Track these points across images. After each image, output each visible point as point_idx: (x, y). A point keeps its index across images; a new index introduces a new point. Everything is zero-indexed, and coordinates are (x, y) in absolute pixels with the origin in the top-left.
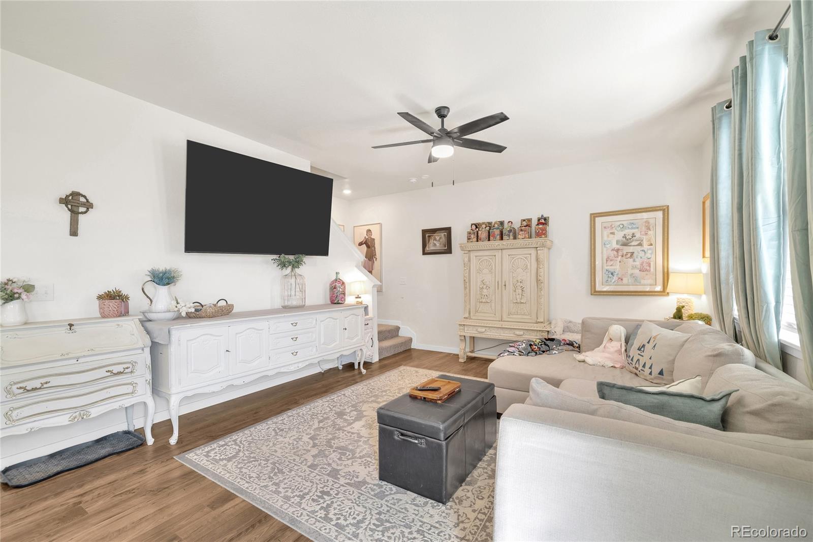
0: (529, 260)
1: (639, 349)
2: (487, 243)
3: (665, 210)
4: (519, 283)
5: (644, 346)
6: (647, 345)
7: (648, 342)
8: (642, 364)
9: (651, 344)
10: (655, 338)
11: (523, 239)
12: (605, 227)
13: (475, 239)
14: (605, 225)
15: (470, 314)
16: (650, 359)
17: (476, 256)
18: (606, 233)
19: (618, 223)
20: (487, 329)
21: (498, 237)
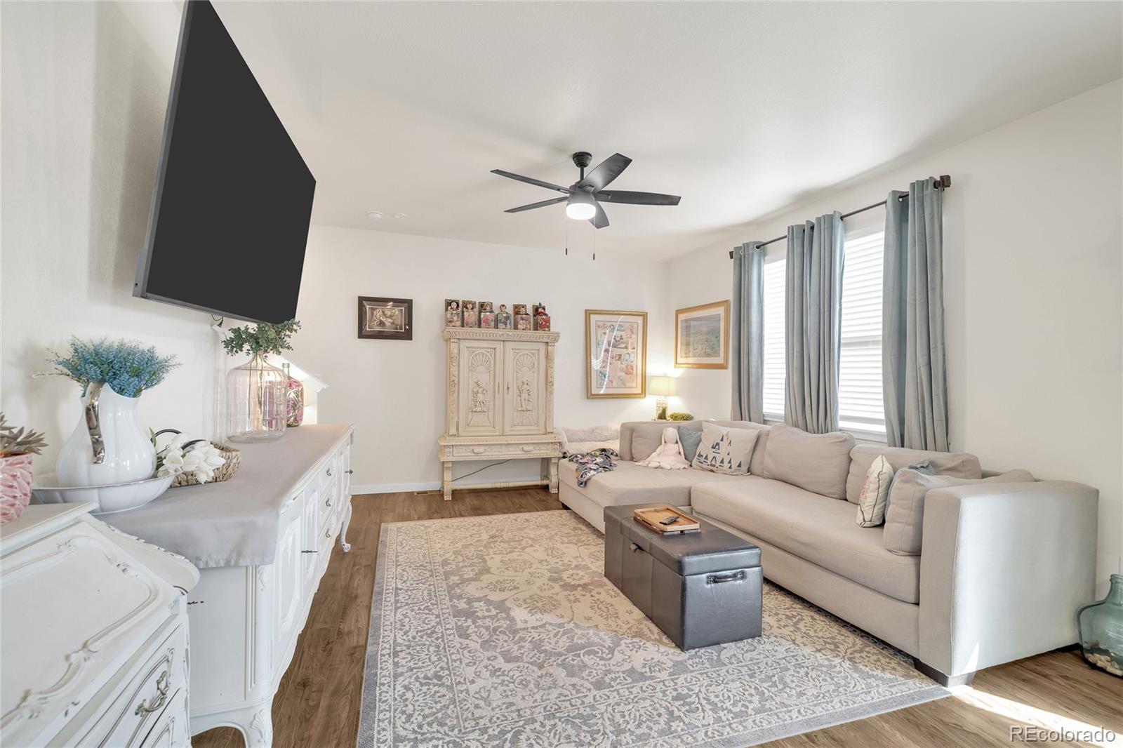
0: (537, 356)
1: (713, 447)
2: (476, 330)
3: (644, 316)
4: (525, 386)
5: (718, 444)
6: (721, 443)
7: (722, 440)
8: (719, 460)
9: (726, 442)
10: (727, 435)
11: (523, 329)
12: (599, 326)
13: (459, 323)
14: (599, 324)
15: (458, 429)
16: (728, 454)
17: (468, 347)
18: (600, 331)
19: (610, 324)
20: (486, 448)
21: (492, 324)
